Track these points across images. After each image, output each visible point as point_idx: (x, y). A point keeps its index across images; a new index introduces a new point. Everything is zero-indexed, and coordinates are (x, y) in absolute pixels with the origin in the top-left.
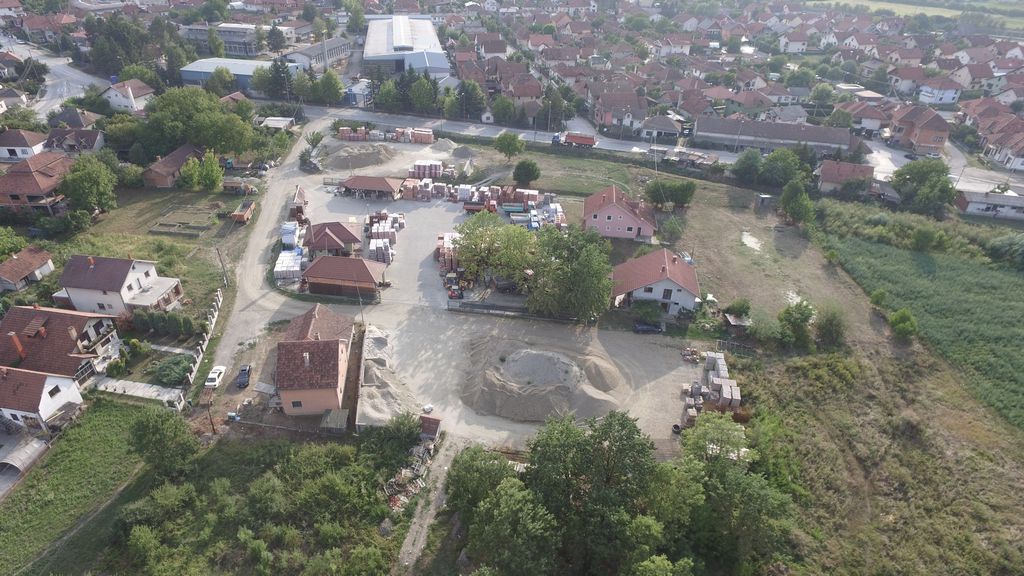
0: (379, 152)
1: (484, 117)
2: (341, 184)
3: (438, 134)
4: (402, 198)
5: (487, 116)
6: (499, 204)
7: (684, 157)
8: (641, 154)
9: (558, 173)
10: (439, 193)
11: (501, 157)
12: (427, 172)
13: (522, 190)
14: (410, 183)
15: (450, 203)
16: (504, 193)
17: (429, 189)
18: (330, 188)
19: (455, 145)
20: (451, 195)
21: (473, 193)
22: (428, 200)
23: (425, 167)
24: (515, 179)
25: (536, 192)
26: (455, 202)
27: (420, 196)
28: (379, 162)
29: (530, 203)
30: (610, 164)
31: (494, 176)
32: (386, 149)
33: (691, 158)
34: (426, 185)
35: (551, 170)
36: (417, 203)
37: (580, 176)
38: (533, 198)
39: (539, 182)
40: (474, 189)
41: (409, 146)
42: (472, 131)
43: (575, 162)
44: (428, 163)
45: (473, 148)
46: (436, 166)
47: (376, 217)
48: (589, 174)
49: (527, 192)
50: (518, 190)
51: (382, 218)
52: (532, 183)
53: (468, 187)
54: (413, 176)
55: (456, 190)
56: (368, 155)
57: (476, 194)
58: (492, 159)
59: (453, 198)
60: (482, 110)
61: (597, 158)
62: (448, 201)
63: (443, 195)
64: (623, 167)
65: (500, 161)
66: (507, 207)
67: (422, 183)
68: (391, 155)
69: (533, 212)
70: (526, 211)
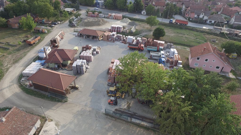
1: (142, 13)
2: (79, 32)
3: (124, 17)
4: (102, 40)
5: (144, 12)
6: (145, 46)
10: (119, 39)
12: (116, 30)
13: (157, 41)
14: (107, 34)
15: (123, 44)
16: (148, 42)
17: (115, 37)
19: (130, 21)
20: (124, 40)
21: (134, 40)
22: (114, 42)
23: (115, 27)
24: (153, 36)
29: (160, 47)
30: (195, 33)
31: (144, 34)
34: (113, 35)
35: (169, 33)
36: (109, 43)
37: (182, 37)
38: (162, 45)
40: (134, 38)
42: (137, 17)
44: (117, 26)
45: (137, 23)
46: (120, 27)
47: (85, 48)
49: (159, 42)
50: (155, 41)
51: (87, 48)
53: (132, 37)
54: (111, 31)
55: (126, 38)
56: (95, 22)
58: (144, 27)
59: (124, 42)
60: (142, 10)
62: (122, 42)
64: (202, 34)
65: (147, 28)
69: (162, 52)
70: (159, 51)
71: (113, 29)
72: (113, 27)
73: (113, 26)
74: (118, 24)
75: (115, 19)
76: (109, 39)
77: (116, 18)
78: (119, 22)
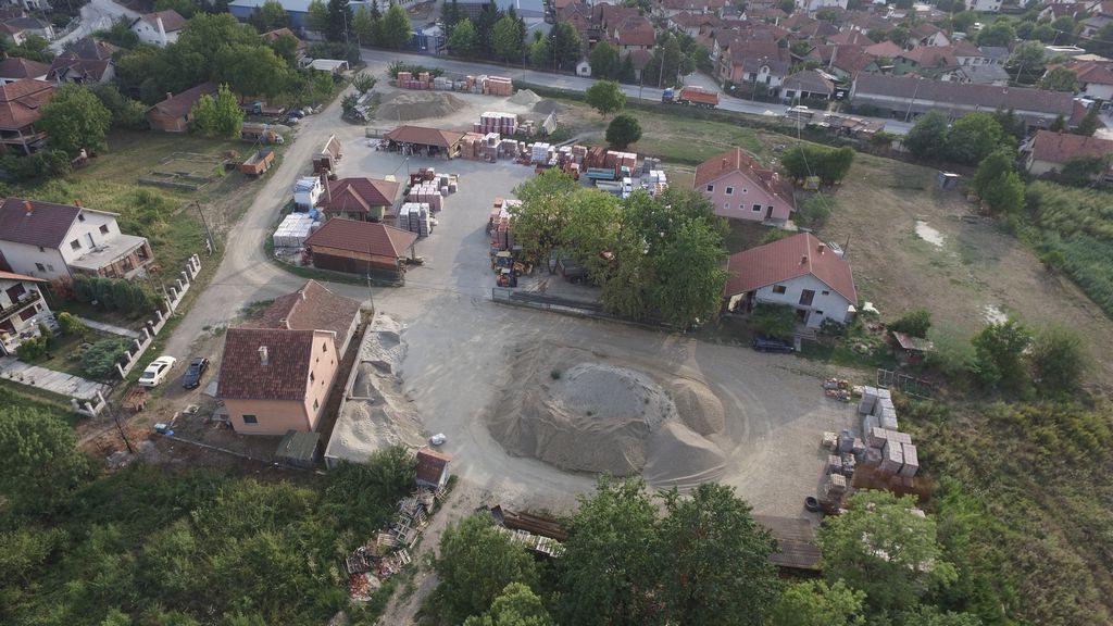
0: (441, 102)
1: (579, 69)
2: (386, 137)
3: (517, 86)
4: (460, 157)
5: (583, 67)
6: (583, 169)
7: (837, 123)
8: (778, 118)
9: (667, 137)
10: (506, 153)
11: (593, 113)
12: (497, 127)
13: (616, 153)
14: (471, 139)
15: (521, 166)
16: (591, 155)
17: (496, 146)
18: (372, 141)
19: (539, 99)
20: (523, 155)
21: (550, 153)
22: (493, 161)
23: (494, 119)
24: (607, 140)
25: (633, 156)
26: (527, 164)
27: (482, 154)
28: (440, 114)
29: (623, 168)
30: (736, 129)
31: (582, 136)
32: (451, 99)
33: (846, 124)
34: (491, 141)
35: (655, 131)
36: (479, 164)
37: (695, 141)
38: (629, 162)
39: (639, 144)
40: (552, 148)
41: (479, 98)
42: (561, 83)
43: (688, 124)
44: (498, 116)
45: (560, 103)
46: (508, 119)
47: (418, 176)
48: (707, 138)
49: (621, 155)
50: (609, 152)
51: (425, 177)
52: (631, 145)
53: (546, 145)
54: (479, 130)
55: (530, 149)
56: (428, 105)
57: (555, 156)
58: (582, 117)
59: (525, 160)
60: (577, 60)
61: (720, 121)
62: (518, 162)
63: (512, 155)
64: (754, 133)
65: (593, 119)
66: (593, 172)
67: (486, 138)
68: (457, 106)
69: (628, 180)
71: (487, 126)
72: (487, 119)
73: (486, 115)
74: (501, 110)
75: (490, 93)
76: (477, 154)
77: (493, 92)
78: (503, 102)
